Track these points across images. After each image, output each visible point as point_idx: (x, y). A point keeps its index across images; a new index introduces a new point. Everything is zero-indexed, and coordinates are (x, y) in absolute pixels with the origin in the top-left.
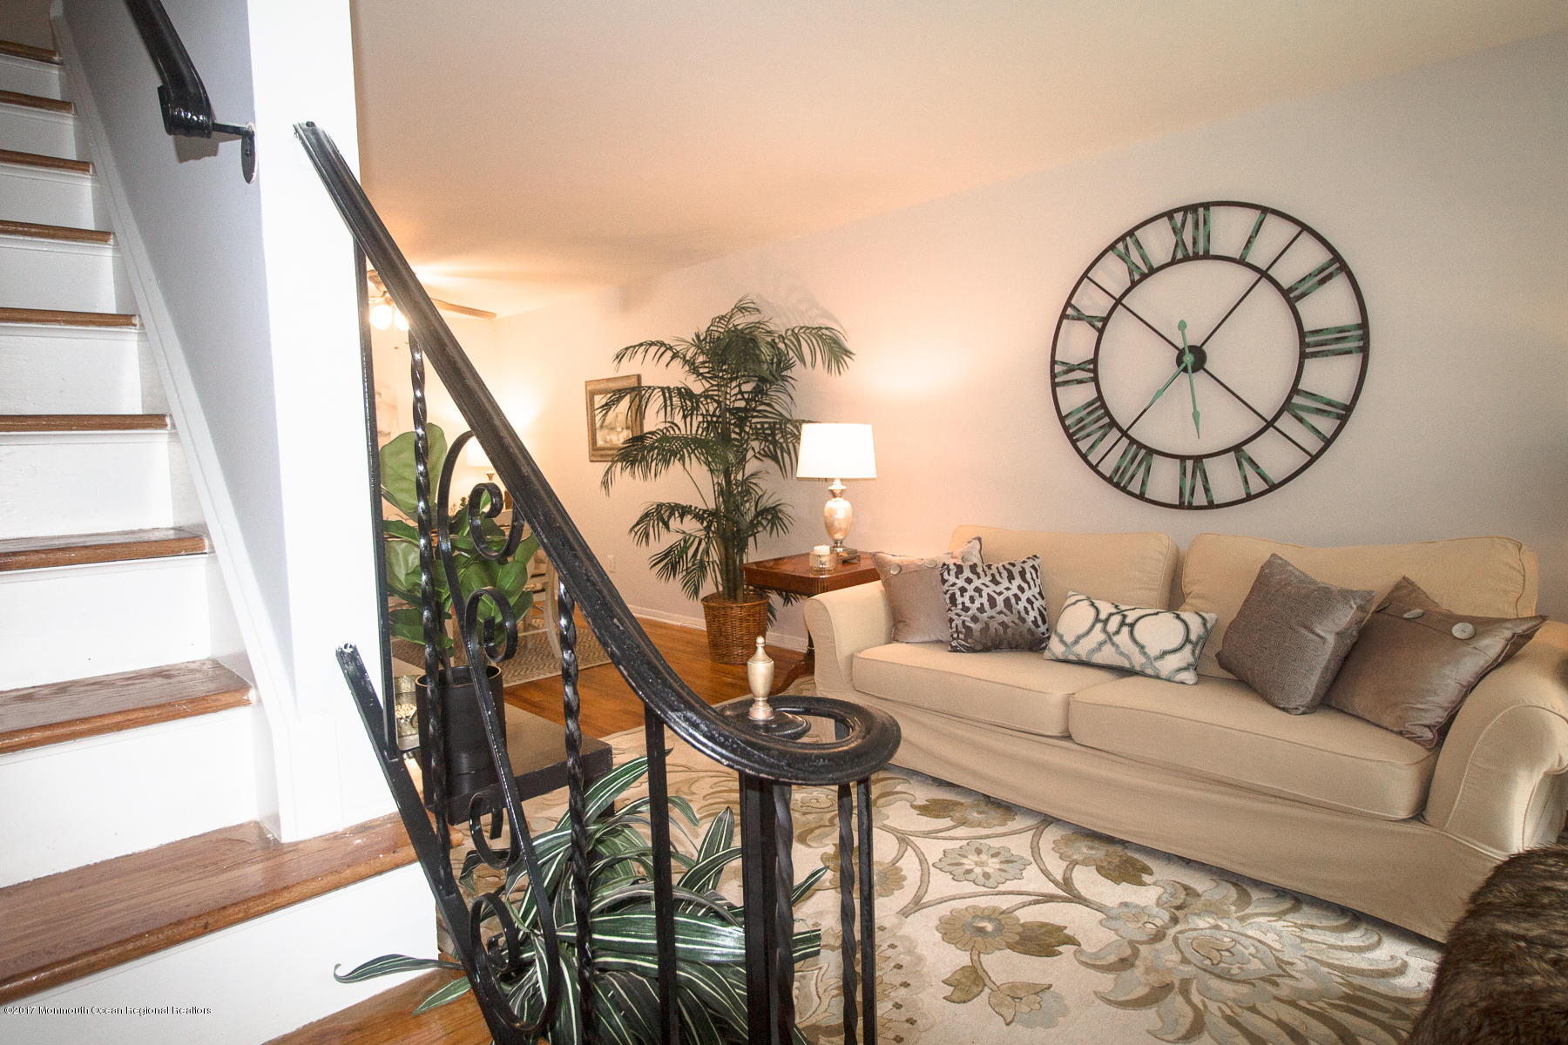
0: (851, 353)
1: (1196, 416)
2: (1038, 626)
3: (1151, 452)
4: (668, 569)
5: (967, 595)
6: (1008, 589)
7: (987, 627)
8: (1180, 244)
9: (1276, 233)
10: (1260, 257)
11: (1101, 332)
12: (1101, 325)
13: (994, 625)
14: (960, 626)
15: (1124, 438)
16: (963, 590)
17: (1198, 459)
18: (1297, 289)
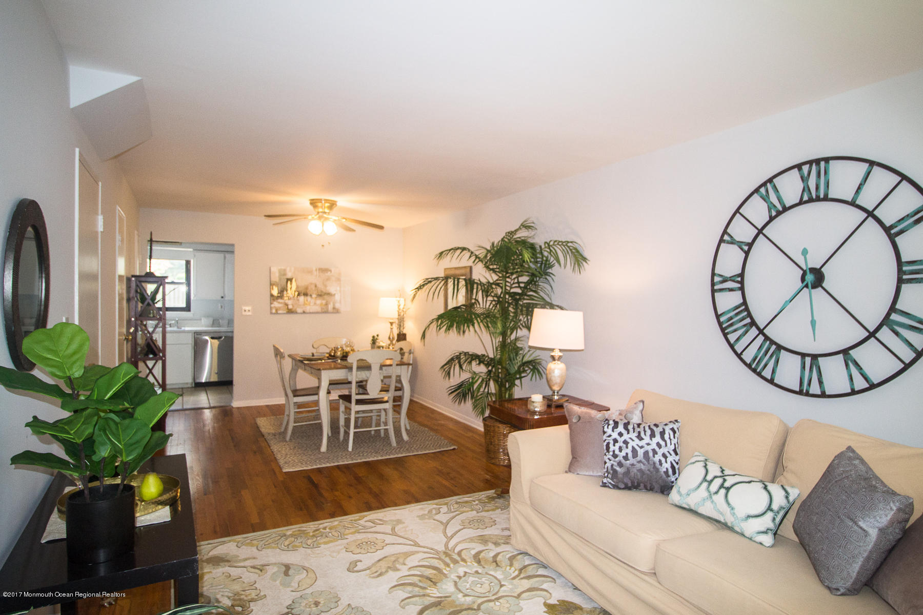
0: (587, 259)
1: (813, 323)
2: (668, 476)
3: (780, 347)
4: (460, 396)
5: (617, 445)
6: (648, 444)
7: (628, 472)
8: (806, 189)
9: (881, 181)
10: (868, 199)
11: (747, 253)
12: (747, 248)
13: (634, 471)
14: (610, 467)
15: (761, 335)
16: (615, 441)
17: (815, 357)
18: (896, 227)
